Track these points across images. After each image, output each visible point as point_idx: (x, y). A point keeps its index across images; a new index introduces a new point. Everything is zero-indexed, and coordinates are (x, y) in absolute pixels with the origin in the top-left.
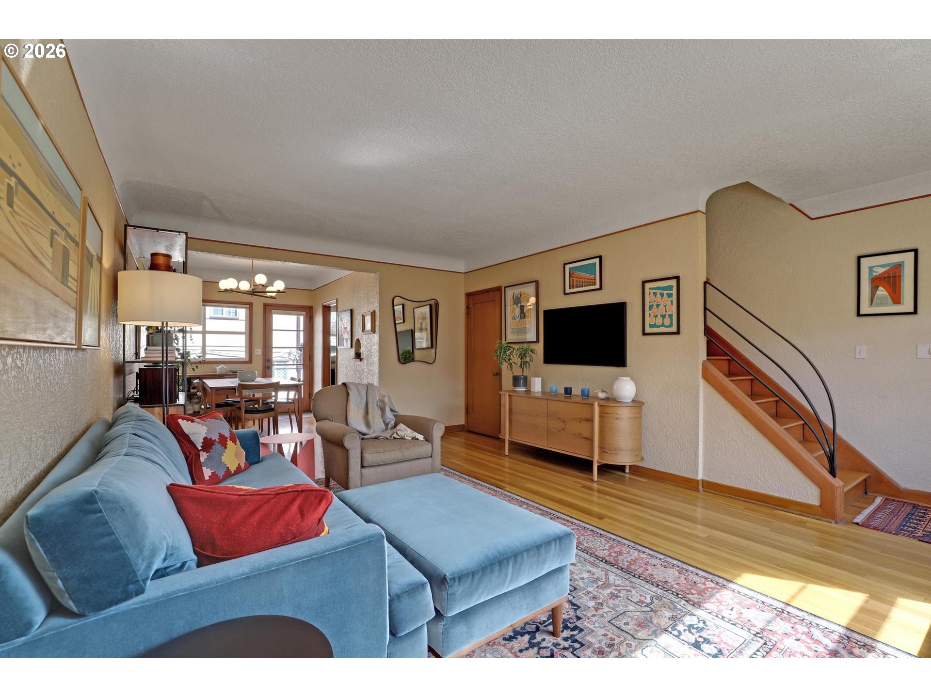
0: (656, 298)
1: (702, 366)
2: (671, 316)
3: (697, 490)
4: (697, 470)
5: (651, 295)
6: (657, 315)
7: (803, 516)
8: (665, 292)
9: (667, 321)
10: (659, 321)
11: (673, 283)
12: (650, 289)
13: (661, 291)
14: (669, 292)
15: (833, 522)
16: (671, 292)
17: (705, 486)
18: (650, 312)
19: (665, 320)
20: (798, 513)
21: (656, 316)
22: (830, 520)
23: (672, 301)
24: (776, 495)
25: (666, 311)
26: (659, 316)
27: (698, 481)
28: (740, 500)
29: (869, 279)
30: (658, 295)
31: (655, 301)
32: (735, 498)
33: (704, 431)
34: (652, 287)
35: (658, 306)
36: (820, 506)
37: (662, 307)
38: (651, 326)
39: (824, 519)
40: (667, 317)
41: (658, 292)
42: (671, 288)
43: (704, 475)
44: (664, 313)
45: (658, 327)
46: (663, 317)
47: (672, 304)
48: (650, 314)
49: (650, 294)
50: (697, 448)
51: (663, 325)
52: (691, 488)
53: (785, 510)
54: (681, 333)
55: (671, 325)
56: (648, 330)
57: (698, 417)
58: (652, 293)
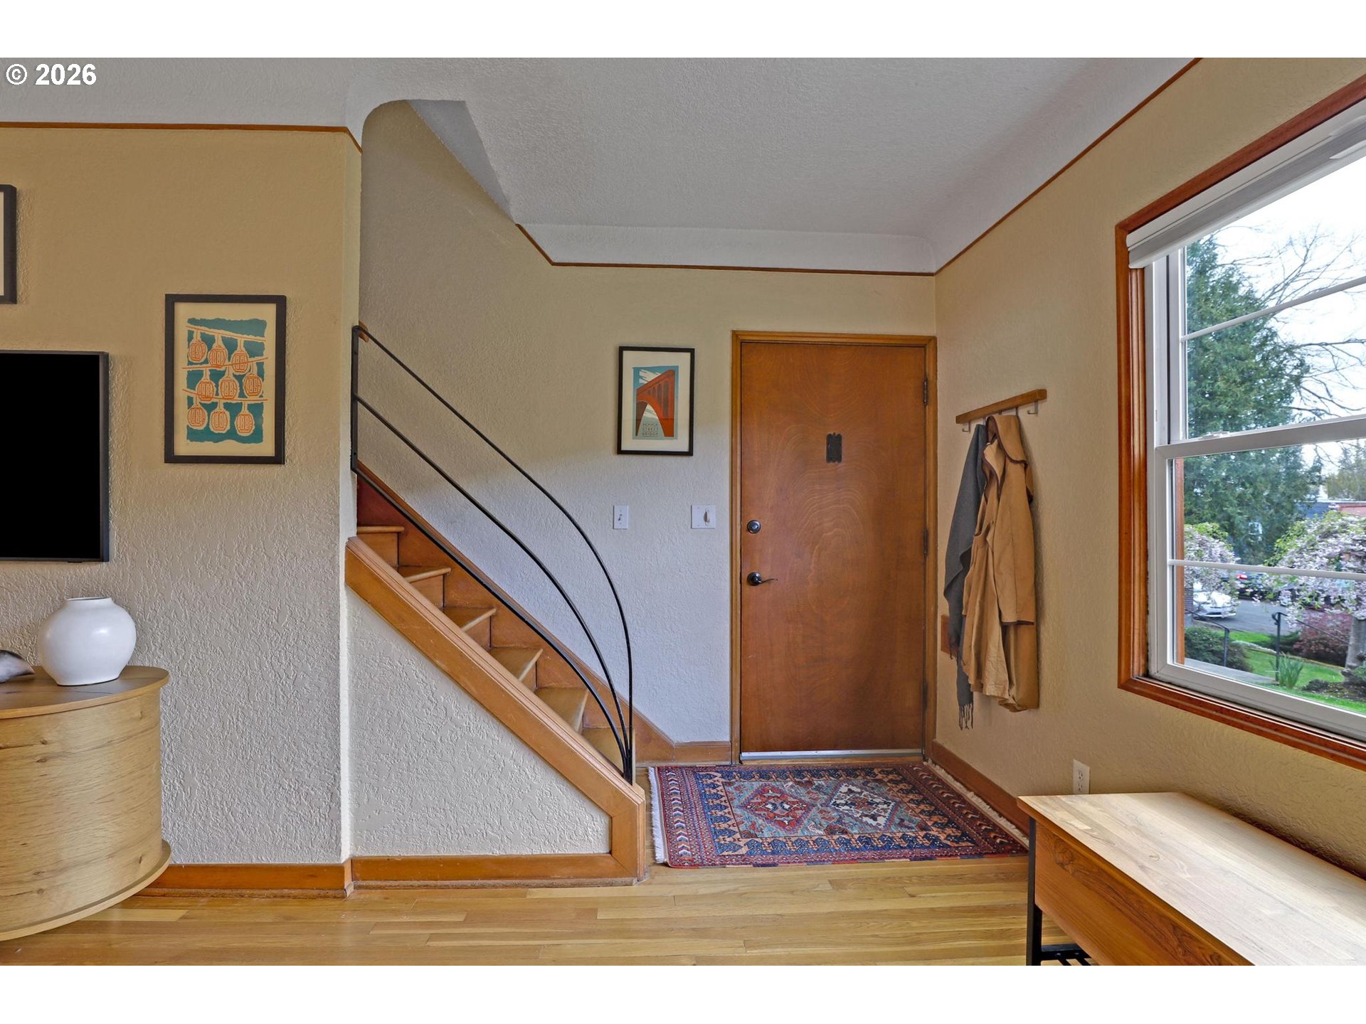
0: (211, 355)
1: (346, 551)
2: (256, 410)
3: (338, 893)
4: (338, 839)
5: (193, 341)
6: (214, 405)
7: (580, 885)
8: (241, 339)
9: (245, 424)
10: (220, 422)
11: (268, 313)
12: (192, 321)
13: (228, 334)
14: (251, 338)
15: (635, 880)
16: (258, 339)
17: (358, 875)
18: (193, 394)
19: (239, 422)
20: (569, 881)
21: (210, 407)
22: (628, 879)
23: (260, 365)
24: (524, 853)
25: (242, 395)
26: (221, 407)
27: (339, 869)
28: (447, 887)
29: (634, 389)
30: (219, 343)
31: (206, 361)
32: (435, 887)
33: (352, 728)
34: (198, 318)
35: (217, 376)
36: (610, 852)
37: (228, 381)
38: (193, 435)
39: (619, 880)
40: (245, 410)
41: (219, 334)
42: (257, 326)
43: (356, 846)
44: (237, 400)
45: (218, 438)
46: (234, 409)
47: (261, 374)
48: (190, 400)
49: (190, 338)
50: (336, 779)
51: (232, 434)
52: (322, 893)
53: (545, 882)
54: (287, 461)
55: (257, 436)
56: (183, 446)
57: (338, 694)
58: (197, 337)
